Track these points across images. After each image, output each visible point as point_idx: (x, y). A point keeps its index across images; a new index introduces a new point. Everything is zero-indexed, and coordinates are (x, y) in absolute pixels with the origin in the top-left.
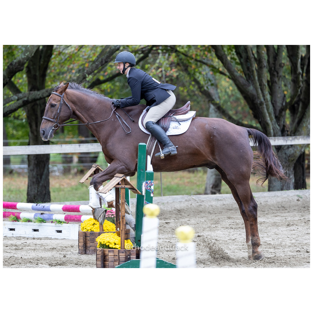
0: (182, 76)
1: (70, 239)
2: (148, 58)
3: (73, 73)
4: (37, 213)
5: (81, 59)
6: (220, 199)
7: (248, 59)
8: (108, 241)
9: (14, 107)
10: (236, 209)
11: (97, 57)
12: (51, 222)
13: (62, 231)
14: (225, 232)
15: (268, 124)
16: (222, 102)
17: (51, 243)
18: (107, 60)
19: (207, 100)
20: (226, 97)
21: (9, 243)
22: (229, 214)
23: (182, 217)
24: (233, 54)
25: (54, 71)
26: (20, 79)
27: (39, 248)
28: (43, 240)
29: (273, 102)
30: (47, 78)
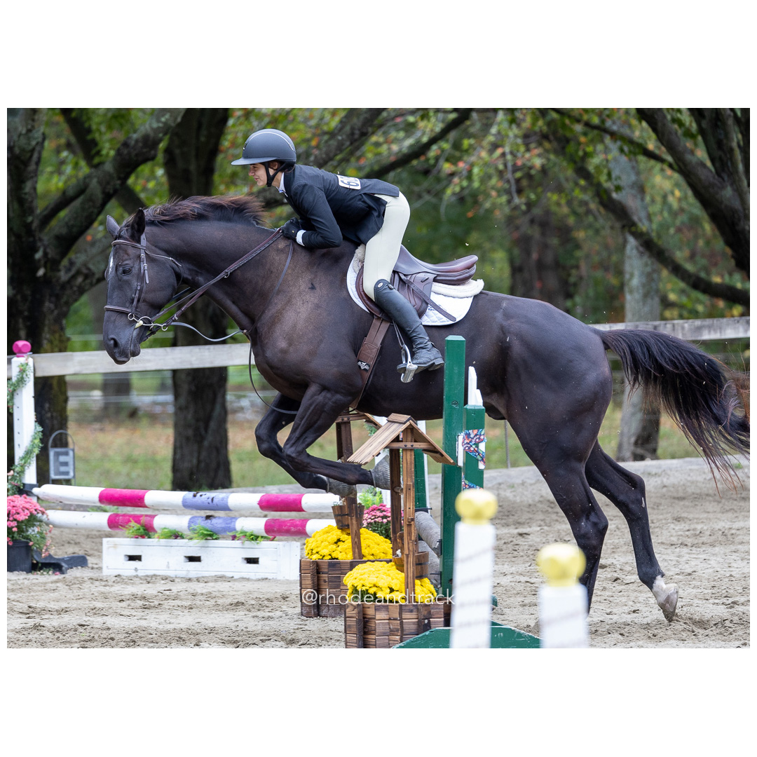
0: (555, 164)
1: (278, 578)
2: (468, 123)
4: (198, 515)
5: (301, 127)
6: (654, 473)
8: (374, 582)
10: (696, 498)
11: (341, 122)
12: (231, 538)
13: (260, 560)
14: (667, 554)
16: (654, 226)
17: (231, 589)
18: (365, 131)
19: (618, 225)
20: (666, 214)
21: (126, 593)
22: (678, 509)
23: (559, 519)
26: (148, 180)
27: (201, 603)
28: (212, 584)
30: (216, 178)
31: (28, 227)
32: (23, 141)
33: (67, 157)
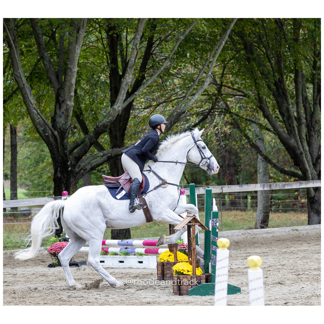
1: (149, 268)
2: (207, 119)
3: (146, 133)
4: (122, 247)
7: (289, 117)
9: (100, 162)
10: (284, 240)
12: (134, 255)
13: (143, 262)
15: (306, 170)
17: (134, 271)
18: (175, 121)
19: (256, 152)
20: (270, 148)
23: (239, 248)
24: (277, 114)
25: (130, 131)
28: (128, 270)
29: (311, 152)
30: (125, 137)
31: (65, 154)
32: (64, 126)
33: (76, 131)
